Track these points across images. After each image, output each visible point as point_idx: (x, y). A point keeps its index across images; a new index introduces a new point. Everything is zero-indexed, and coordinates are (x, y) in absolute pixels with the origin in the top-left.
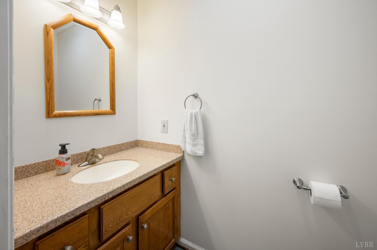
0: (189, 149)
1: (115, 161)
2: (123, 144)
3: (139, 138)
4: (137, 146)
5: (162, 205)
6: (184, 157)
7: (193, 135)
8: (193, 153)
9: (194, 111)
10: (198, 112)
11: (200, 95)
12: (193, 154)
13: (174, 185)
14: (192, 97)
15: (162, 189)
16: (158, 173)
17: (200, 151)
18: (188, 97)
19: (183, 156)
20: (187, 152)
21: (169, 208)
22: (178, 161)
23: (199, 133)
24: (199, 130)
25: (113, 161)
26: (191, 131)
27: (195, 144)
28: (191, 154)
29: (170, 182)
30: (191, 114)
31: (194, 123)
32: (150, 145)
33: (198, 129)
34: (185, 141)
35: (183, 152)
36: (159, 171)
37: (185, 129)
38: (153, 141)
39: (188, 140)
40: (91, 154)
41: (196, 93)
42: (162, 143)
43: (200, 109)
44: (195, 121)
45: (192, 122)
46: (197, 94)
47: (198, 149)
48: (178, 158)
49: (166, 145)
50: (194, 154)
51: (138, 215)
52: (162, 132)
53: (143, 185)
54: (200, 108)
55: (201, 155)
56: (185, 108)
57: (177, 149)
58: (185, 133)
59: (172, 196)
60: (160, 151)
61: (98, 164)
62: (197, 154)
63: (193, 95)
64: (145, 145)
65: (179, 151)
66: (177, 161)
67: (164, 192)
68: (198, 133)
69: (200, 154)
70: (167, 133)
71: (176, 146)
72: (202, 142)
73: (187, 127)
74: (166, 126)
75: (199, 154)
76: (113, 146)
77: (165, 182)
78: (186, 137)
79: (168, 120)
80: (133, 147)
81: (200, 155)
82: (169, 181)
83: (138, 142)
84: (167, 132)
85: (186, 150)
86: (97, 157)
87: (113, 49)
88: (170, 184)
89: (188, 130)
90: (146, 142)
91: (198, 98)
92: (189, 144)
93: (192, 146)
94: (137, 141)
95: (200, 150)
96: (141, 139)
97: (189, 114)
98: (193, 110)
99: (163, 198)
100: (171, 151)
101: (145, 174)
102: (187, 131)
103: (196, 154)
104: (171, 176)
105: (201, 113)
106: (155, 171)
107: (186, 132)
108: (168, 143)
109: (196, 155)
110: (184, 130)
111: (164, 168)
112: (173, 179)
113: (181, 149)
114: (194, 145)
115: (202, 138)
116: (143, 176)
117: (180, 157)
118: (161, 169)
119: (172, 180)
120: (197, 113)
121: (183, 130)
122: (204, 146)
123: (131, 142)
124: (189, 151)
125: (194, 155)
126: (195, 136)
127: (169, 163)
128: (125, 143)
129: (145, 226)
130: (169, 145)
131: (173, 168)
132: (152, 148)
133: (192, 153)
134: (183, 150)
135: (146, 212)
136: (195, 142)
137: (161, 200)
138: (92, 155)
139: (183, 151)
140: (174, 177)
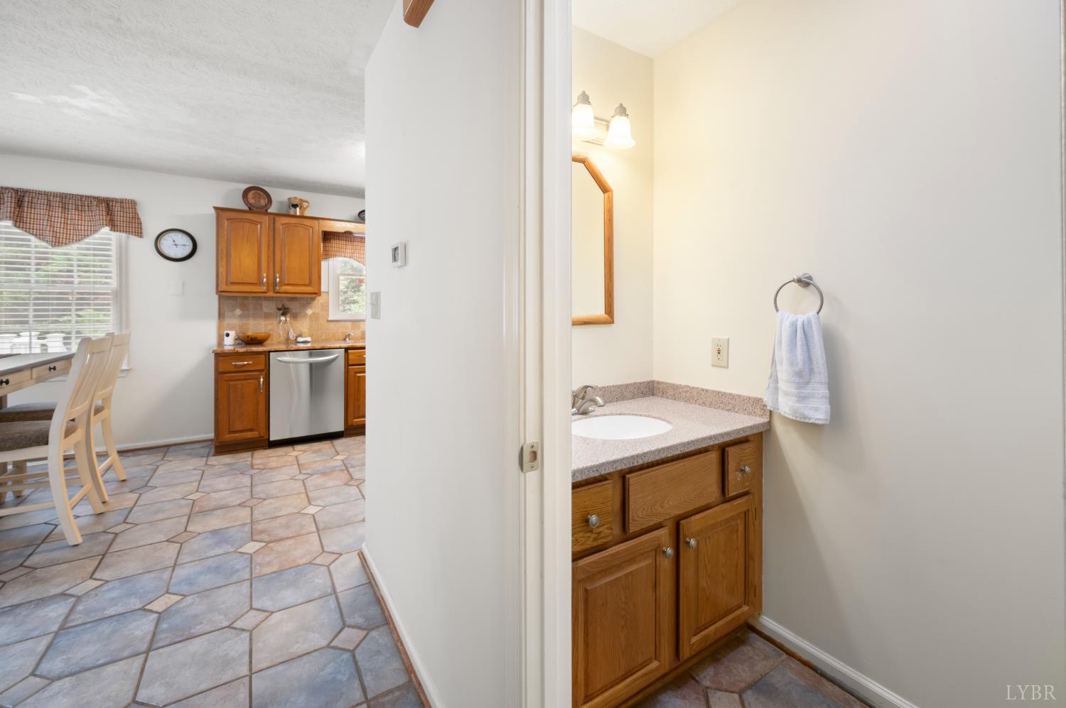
0: (786, 406)
1: (621, 414)
2: (627, 386)
3: (656, 378)
4: (653, 395)
5: (723, 518)
6: (771, 427)
7: (799, 374)
8: (797, 415)
9: (801, 318)
10: (811, 322)
11: (816, 280)
12: (798, 419)
13: (747, 484)
14: (795, 285)
15: (720, 485)
16: (713, 446)
17: (819, 412)
18: (782, 287)
19: (770, 423)
20: (782, 413)
21: (737, 531)
22: (758, 431)
23: (816, 370)
24: (815, 363)
25: (617, 414)
26: (792, 363)
27: (802, 395)
28: (794, 418)
29: (739, 474)
30: (794, 326)
31: (802, 345)
32: (684, 394)
33: (813, 359)
34: (777, 389)
35: (769, 414)
36: (717, 442)
37: (777, 359)
38: (692, 385)
39: (782, 385)
40: (581, 396)
41: (807, 274)
42: (714, 391)
43: (818, 313)
44: (804, 340)
45: (796, 343)
46: (810, 278)
47: (812, 408)
48: (759, 425)
49: (724, 394)
50: (801, 418)
51: (679, 515)
52: (713, 366)
53: (687, 462)
54: (817, 310)
55: (820, 422)
56: (777, 310)
57: (753, 405)
58: (776, 366)
59: (744, 509)
60: (709, 409)
61: (593, 416)
62: (810, 419)
63: (799, 281)
64: (670, 392)
65: (758, 411)
66: (755, 432)
67: (727, 492)
68: (811, 371)
69: (819, 419)
70: (727, 367)
71: (749, 398)
72: (823, 391)
73: (783, 353)
74: (723, 352)
75: (816, 419)
76: (610, 387)
77: (730, 471)
78: (777, 378)
79: (728, 339)
80: (644, 395)
81: (817, 422)
82: (736, 470)
83: (655, 385)
84: (726, 365)
85: (778, 409)
86: (594, 401)
87: (610, 193)
88: (739, 479)
89: (785, 361)
90: (675, 387)
91: (811, 287)
92: (787, 394)
93: (795, 399)
94: (653, 382)
95: (816, 409)
96: (661, 380)
97: (787, 324)
98: (800, 316)
99: (723, 505)
100: (736, 409)
101: (692, 441)
102: (781, 363)
103: (806, 418)
104: (741, 461)
105: (820, 323)
106: (709, 441)
107: (779, 367)
108: (728, 391)
109: (807, 421)
110: (773, 361)
111: (727, 439)
112: (747, 469)
113: (765, 406)
114: (802, 398)
115: (824, 381)
116: (688, 443)
117: (763, 425)
118: (721, 440)
119: (743, 471)
120: (809, 322)
121: (771, 363)
122: (828, 401)
123: (641, 383)
124: (788, 411)
125: (802, 420)
126: (803, 377)
127: (738, 431)
128: (630, 384)
129: (693, 542)
130: (732, 396)
131: (746, 446)
132: (687, 400)
133: (797, 417)
134: (769, 408)
135: (693, 518)
136: (802, 391)
137: (720, 506)
138: (583, 398)
139: (770, 411)
140: (749, 465)
